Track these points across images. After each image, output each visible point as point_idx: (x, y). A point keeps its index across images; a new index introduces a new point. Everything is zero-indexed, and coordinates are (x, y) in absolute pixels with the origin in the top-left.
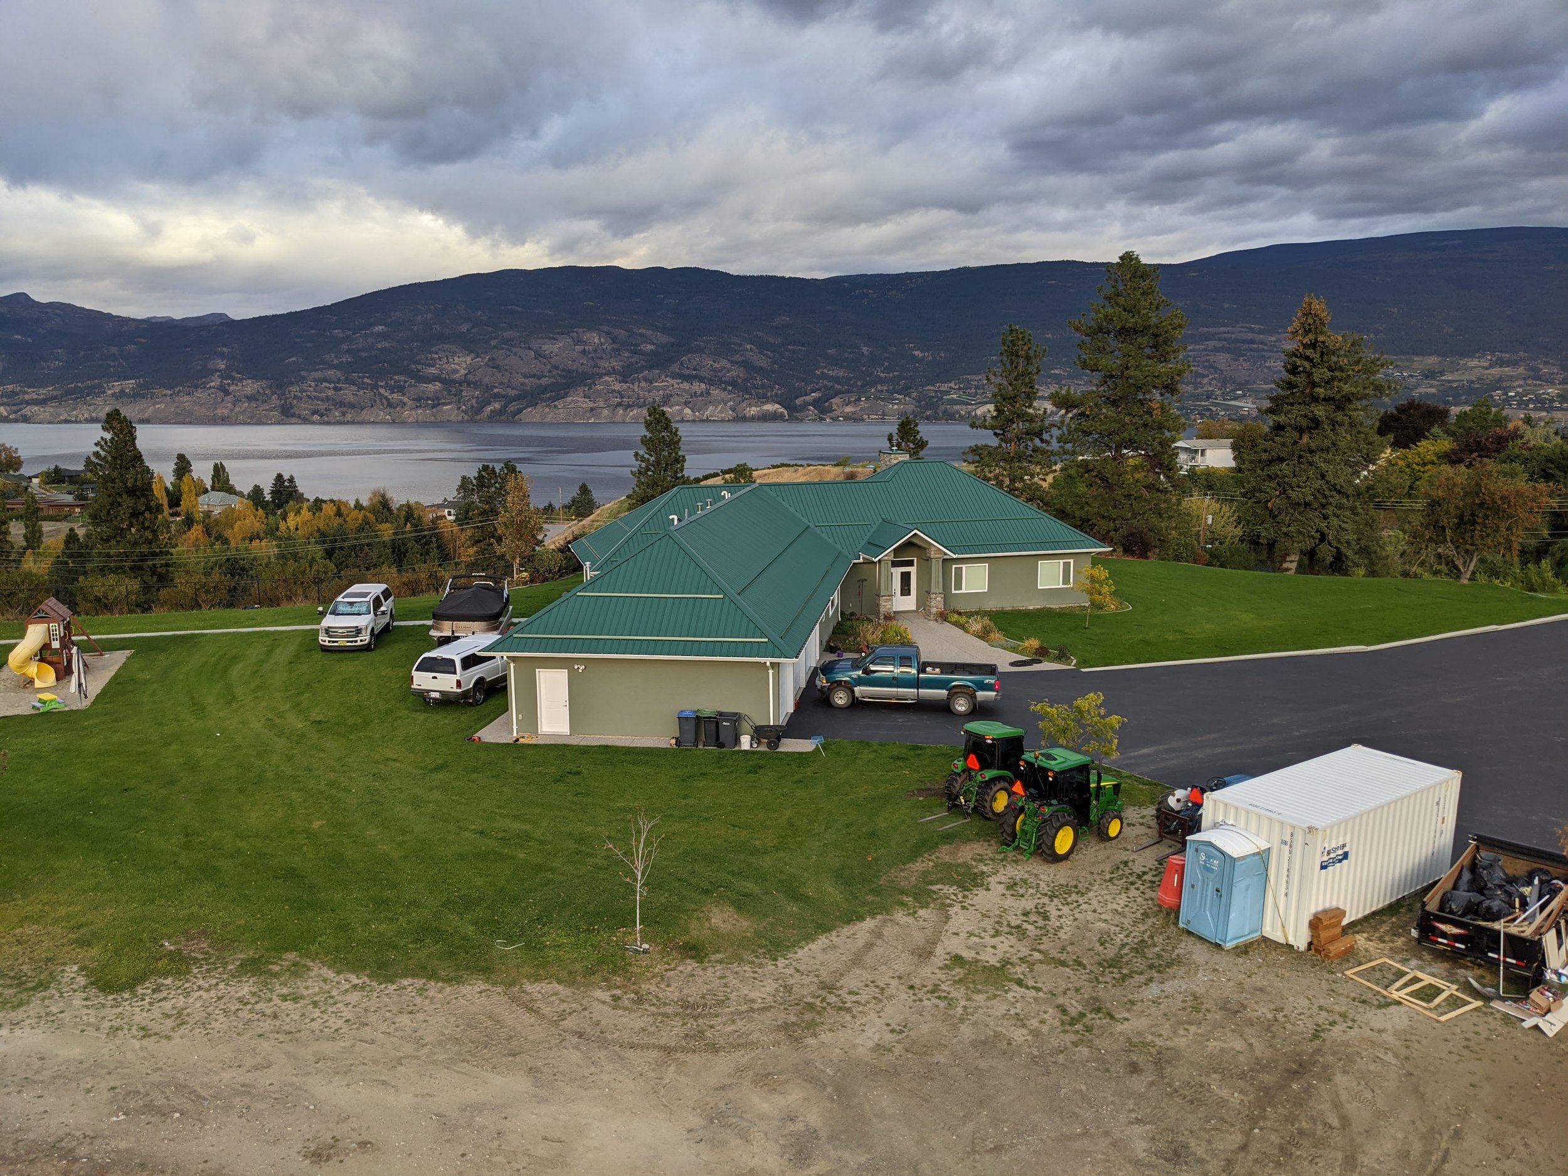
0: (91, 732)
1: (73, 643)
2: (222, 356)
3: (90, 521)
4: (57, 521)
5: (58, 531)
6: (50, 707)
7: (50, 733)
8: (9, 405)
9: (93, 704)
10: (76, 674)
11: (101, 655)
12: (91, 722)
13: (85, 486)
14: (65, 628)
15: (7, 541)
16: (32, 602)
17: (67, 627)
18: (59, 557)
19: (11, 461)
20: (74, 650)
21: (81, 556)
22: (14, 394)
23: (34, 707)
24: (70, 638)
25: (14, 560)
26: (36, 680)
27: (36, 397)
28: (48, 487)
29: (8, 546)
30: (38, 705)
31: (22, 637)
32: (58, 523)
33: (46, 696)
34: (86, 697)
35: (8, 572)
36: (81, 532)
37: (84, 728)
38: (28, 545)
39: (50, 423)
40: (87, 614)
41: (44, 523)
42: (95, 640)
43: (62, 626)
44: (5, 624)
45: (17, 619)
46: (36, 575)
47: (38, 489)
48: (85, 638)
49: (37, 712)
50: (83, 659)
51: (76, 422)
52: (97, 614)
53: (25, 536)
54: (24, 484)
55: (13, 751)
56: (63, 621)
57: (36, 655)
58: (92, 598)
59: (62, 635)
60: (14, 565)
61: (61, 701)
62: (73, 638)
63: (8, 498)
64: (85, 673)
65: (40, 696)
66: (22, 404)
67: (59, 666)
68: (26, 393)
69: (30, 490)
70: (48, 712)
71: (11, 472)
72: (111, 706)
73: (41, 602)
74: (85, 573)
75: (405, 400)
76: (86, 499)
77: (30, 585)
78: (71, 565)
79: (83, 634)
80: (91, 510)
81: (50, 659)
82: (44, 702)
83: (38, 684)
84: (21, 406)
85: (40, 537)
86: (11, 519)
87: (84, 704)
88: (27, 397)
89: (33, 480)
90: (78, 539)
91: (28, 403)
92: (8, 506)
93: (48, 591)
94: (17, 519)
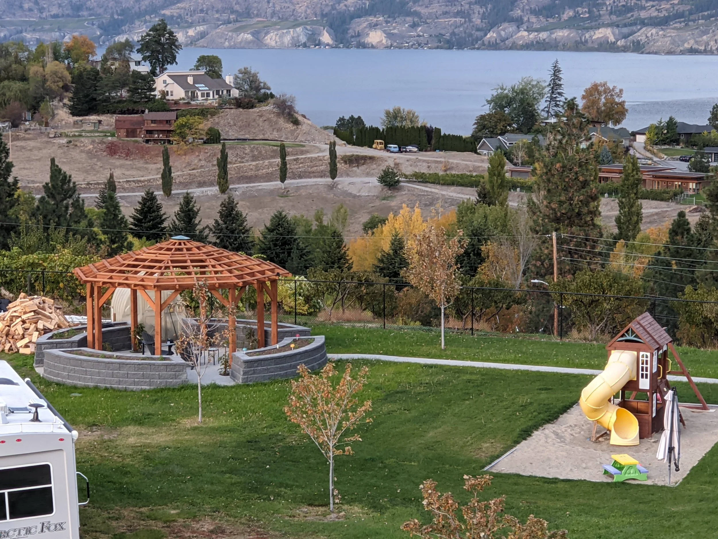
0: (679, 524)
1: (668, 385)
3: (709, 203)
4: (662, 200)
5: (661, 215)
6: (627, 476)
7: (624, 516)
8: (618, 26)
9: (686, 480)
10: (667, 432)
11: (704, 408)
12: (680, 508)
13: (707, 150)
14: (659, 361)
15: (594, 225)
16: (619, 317)
17: (663, 360)
18: (659, 254)
19: (611, 109)
20: (669, 396)
21: (689, 256)
22: (627, 9)
23: (606, 472)
24: (664, 377)
25: (600, 254)
26: (613, 433)
27: (655, 14)
28: (656, 148)
29: (595, 232)
30: (612, 470)
31: (601, 367)
32: (663, 204)
33: (624, 459)
34: (677, 470)
35: (591, 270)
36: (693, 219)
37: (671, 516)
38: (621, 233)
39: (670, 53)
40: (690, 344)
41: (645, 203)
42: (698, 385)
43: (655, 358)
44: (580, 345)
45: (596, 340)
46: (627, 279)
47: (643, 152)
48: (684, 379)
49: (610, 480)
50: (679, 411)
51: (705, 52)
52: (704, 344)
53: (618, 220)
54: (626, 143)
55: (573, 531)
56: (658, 349)
57: (616, 397)
58: (699, 319)
59: (655, 370)
60: (599, 260)
61: (642, 469)
62: (669, 378)
63: (602, 163)
64: (679, 432)
65: (617, 457)
66: (635, 24)
67: (646, 416)
68: (643, 8)
69: (631, 152)
70: (623, 483)
71: (610, 125)
72: (710, 488)
73: (630, 319)
74: (693, 281)
76: (706, 169)
77: (619, 292)
78: (675, 267)
79: (682, 374)
80: (711, 187)
81: (634, 404)
82: (620, 468)
83: (615, 439)
84: (634, 28)
85: (637, 223)
86: (603, 194)
87: (673, 479)
88: (643, 14)
89: (638, 136)
90: (689, 230)
91: (643, 23)
92: (601, 175)
93: (641, 303)
94: (610, 194)
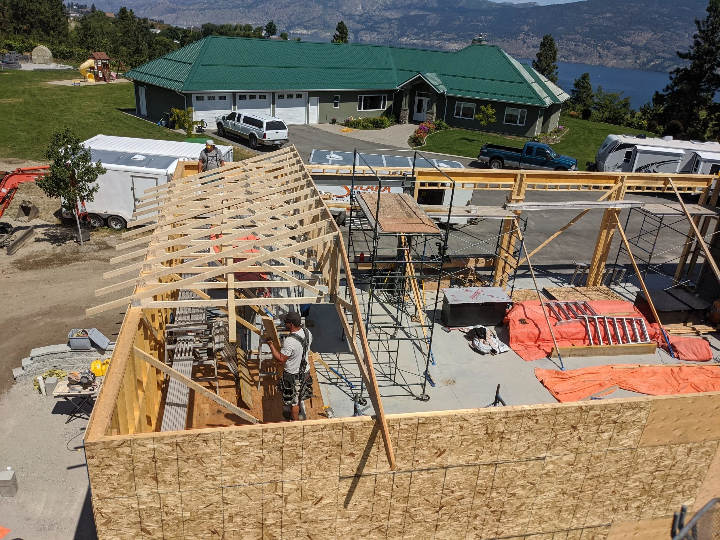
2: (528, 24)
22: (439, 35)
75: (609, 54)
